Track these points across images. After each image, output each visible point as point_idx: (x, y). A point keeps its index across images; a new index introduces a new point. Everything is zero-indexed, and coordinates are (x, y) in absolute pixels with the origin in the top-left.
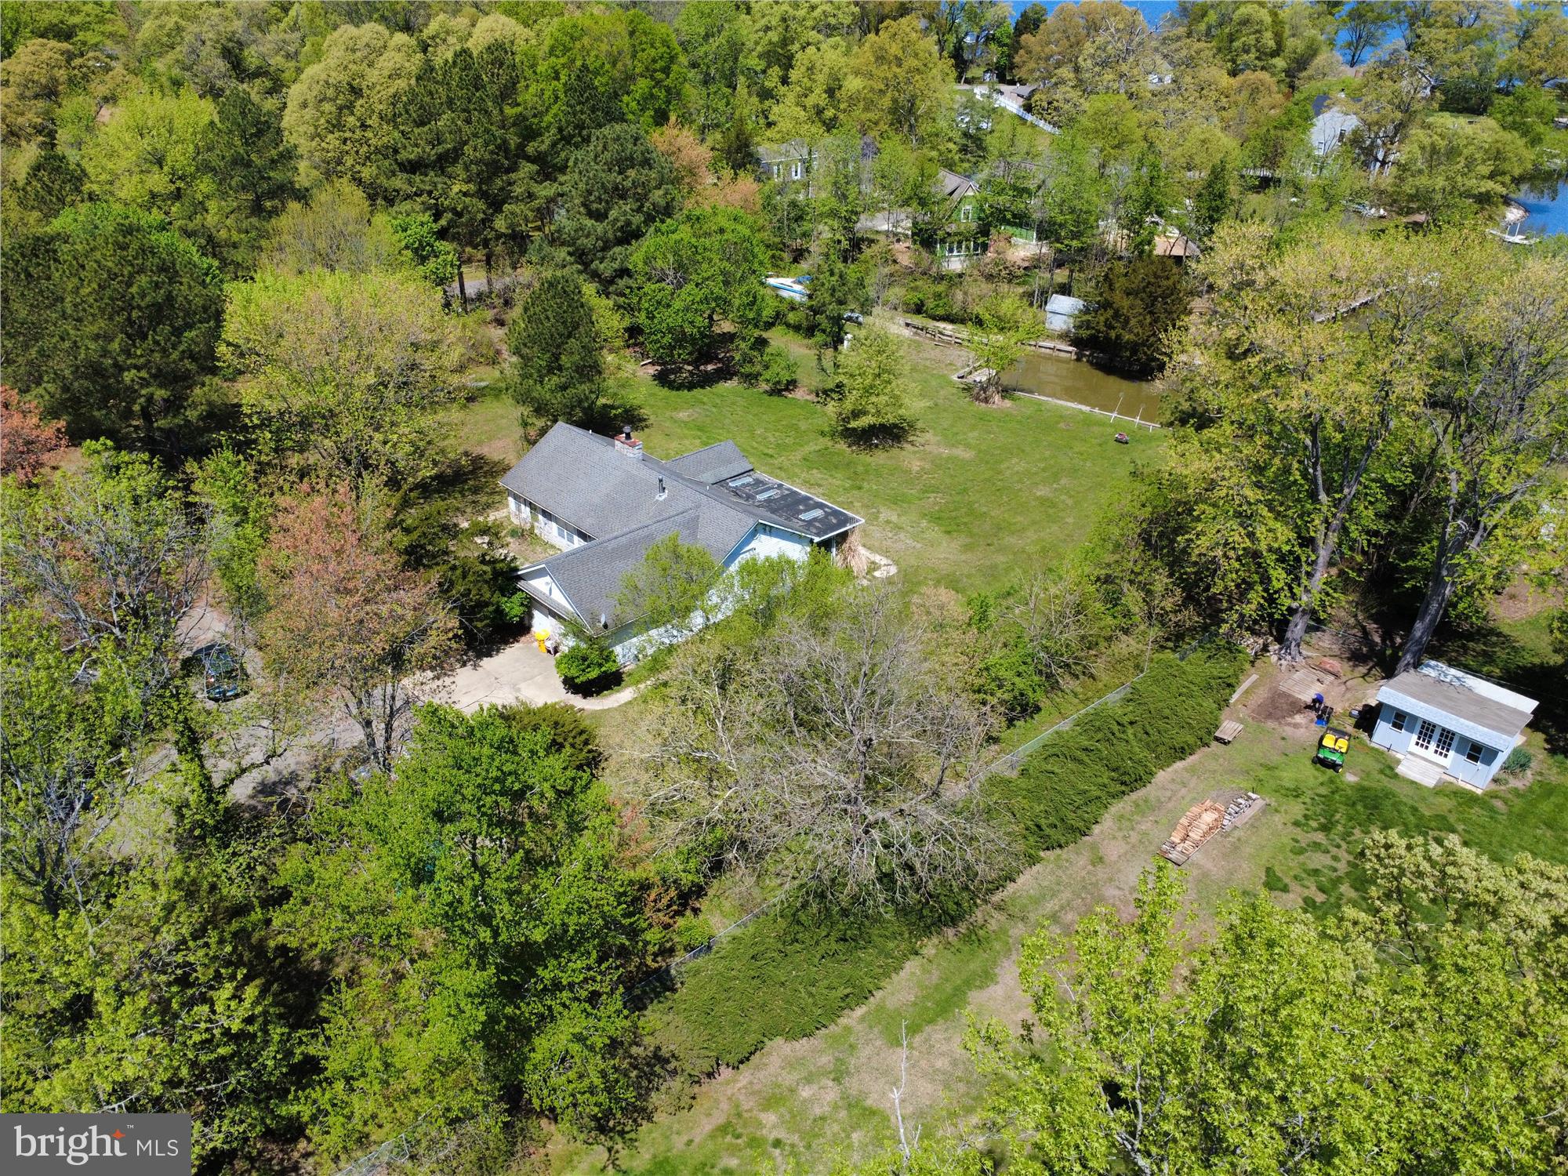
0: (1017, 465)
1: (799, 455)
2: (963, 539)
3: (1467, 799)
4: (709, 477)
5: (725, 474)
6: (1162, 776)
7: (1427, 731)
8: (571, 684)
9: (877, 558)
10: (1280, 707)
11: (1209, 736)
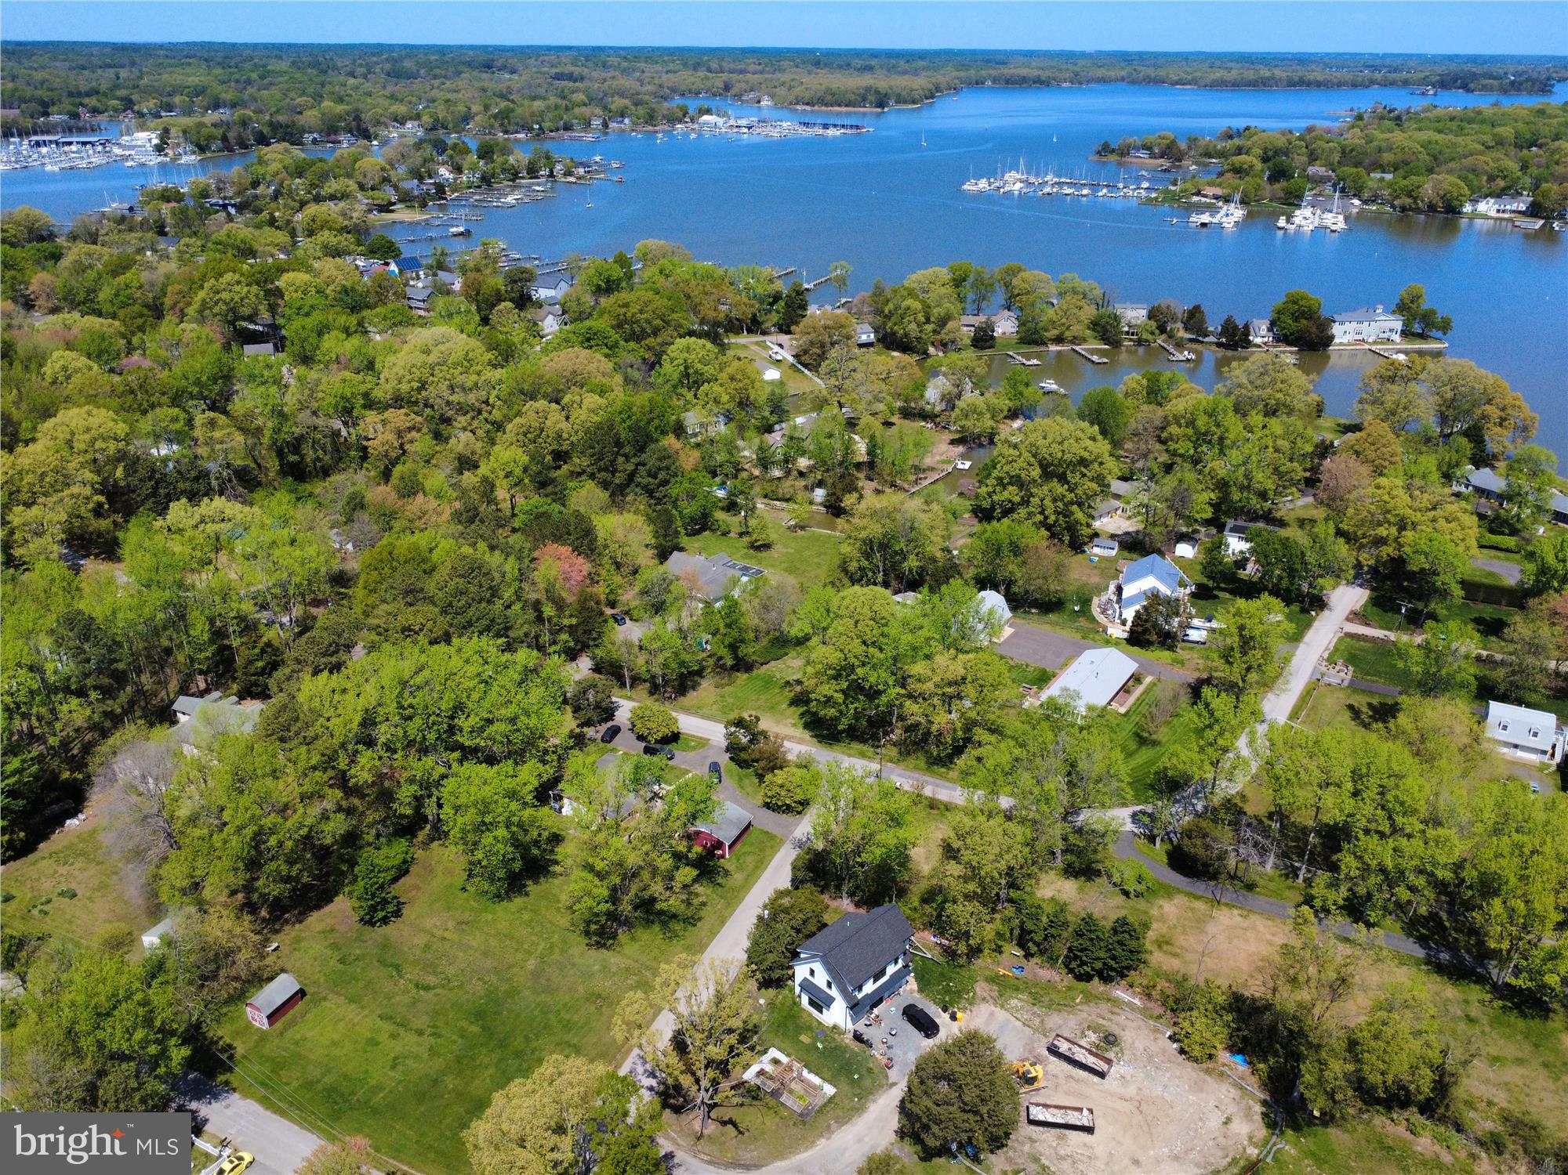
0: (808, 552)
1: (739, 552)
4: (721, 563)
5: (725, 562)
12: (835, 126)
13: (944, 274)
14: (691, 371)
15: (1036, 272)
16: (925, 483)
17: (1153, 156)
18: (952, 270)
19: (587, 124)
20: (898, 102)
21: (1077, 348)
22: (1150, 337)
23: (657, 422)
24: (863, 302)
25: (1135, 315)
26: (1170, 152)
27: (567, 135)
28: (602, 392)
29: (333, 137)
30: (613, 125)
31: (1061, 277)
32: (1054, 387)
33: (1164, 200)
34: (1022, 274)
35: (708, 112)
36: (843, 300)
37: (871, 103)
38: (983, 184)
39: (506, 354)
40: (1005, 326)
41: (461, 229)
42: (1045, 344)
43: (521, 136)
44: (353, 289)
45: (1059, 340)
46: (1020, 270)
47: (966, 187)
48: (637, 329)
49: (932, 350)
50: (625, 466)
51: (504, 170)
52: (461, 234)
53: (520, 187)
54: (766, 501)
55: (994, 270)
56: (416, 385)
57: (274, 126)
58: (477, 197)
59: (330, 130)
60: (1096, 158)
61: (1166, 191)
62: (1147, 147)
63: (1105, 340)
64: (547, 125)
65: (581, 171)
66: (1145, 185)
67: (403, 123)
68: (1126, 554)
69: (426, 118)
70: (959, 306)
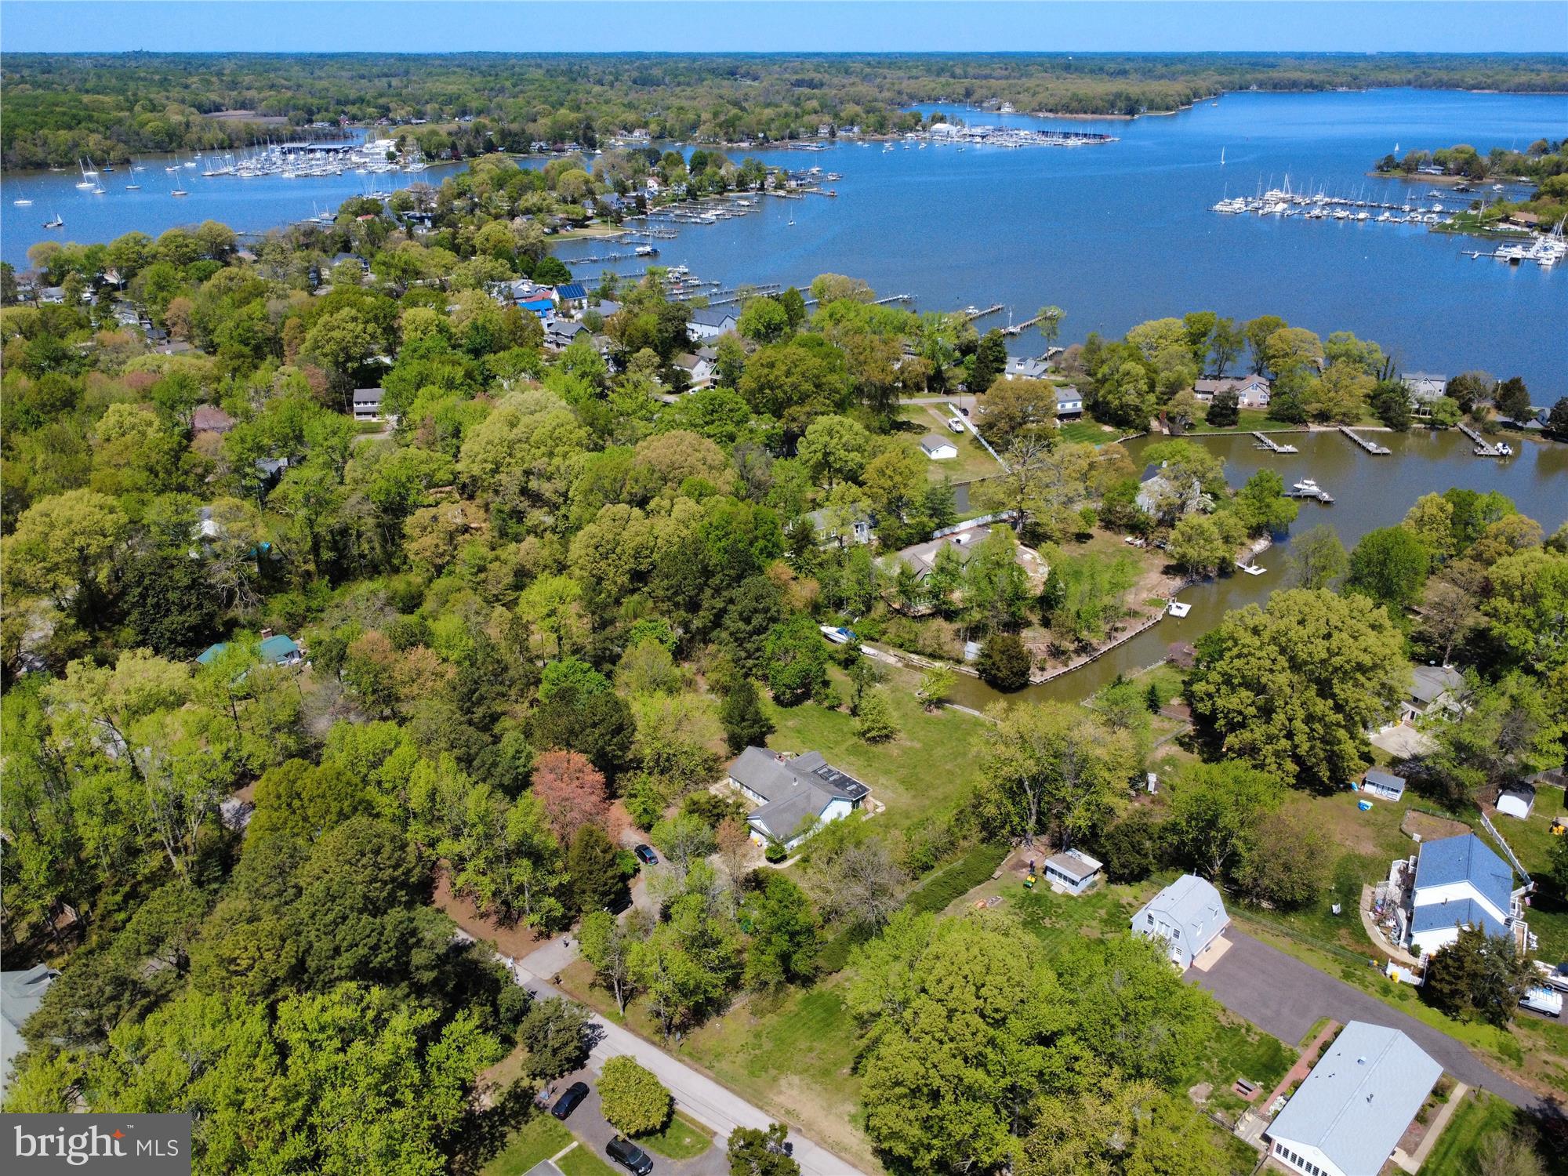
0: (939, 752)
1: (844, 747)
2: (913, 792)
3: (1070, 898)
4: (810, 769)
5: (816, 767)
6: (971, 891)
7: (1060, 875)
8: (770, 860)
9: (879, 803)
10: (1021, 865)
11: (989, 877)
12: (1077, 135)
13: (1178, 326)
14: (832, 458)
15: (1299, 329)
16: (1123, 637)
17: (1446, 172)
18: (1190, 322)
19: (814, 132)
20: (1150, 108)
21: (1346, 429)
22: (1448, 419)
23: (761, 543)
24: (1075, 357)
25: (1429, 388)
26: (1469, 168)
27: (790, 144)
28: (700, 494)
29: (559, 145)
30: (841, 134)
31: (1332, 335)
32: (1314, 489)
33: (1462, 227)
34: (1280, 331)
35: (942, 120)
36: (1053, 350)
37: (1120, 110)
38: (1238, 204)
39: (601, 434)
40: (1253, 395)
41: (648, 249)
42: (1304, 422)
43: (743, 145)
44: (484, 327)
45: (1323, 417)
46: (1278, 325)
47: (1218, 207)
48: (780, 395)
49: (1154, 424)
50: (710, 602)
51: (711, 184)
52: (648, 254)
53: (727, 200)
54: (900, 652)
55: (1243, 322)
56: (489, 466)
57: (504, 134)
58: (678, 212)
59: (557, 139)
60: (1376, 174)
61: (1464, 217)
62: (1439, 162)
63: (1388, 422)
64: (771, 134)
65: (793, 184)
66: (1438, 208)
67: (631, 132)
68: (1416, 798)
69: (653, 127)
70: (1194, 368)
